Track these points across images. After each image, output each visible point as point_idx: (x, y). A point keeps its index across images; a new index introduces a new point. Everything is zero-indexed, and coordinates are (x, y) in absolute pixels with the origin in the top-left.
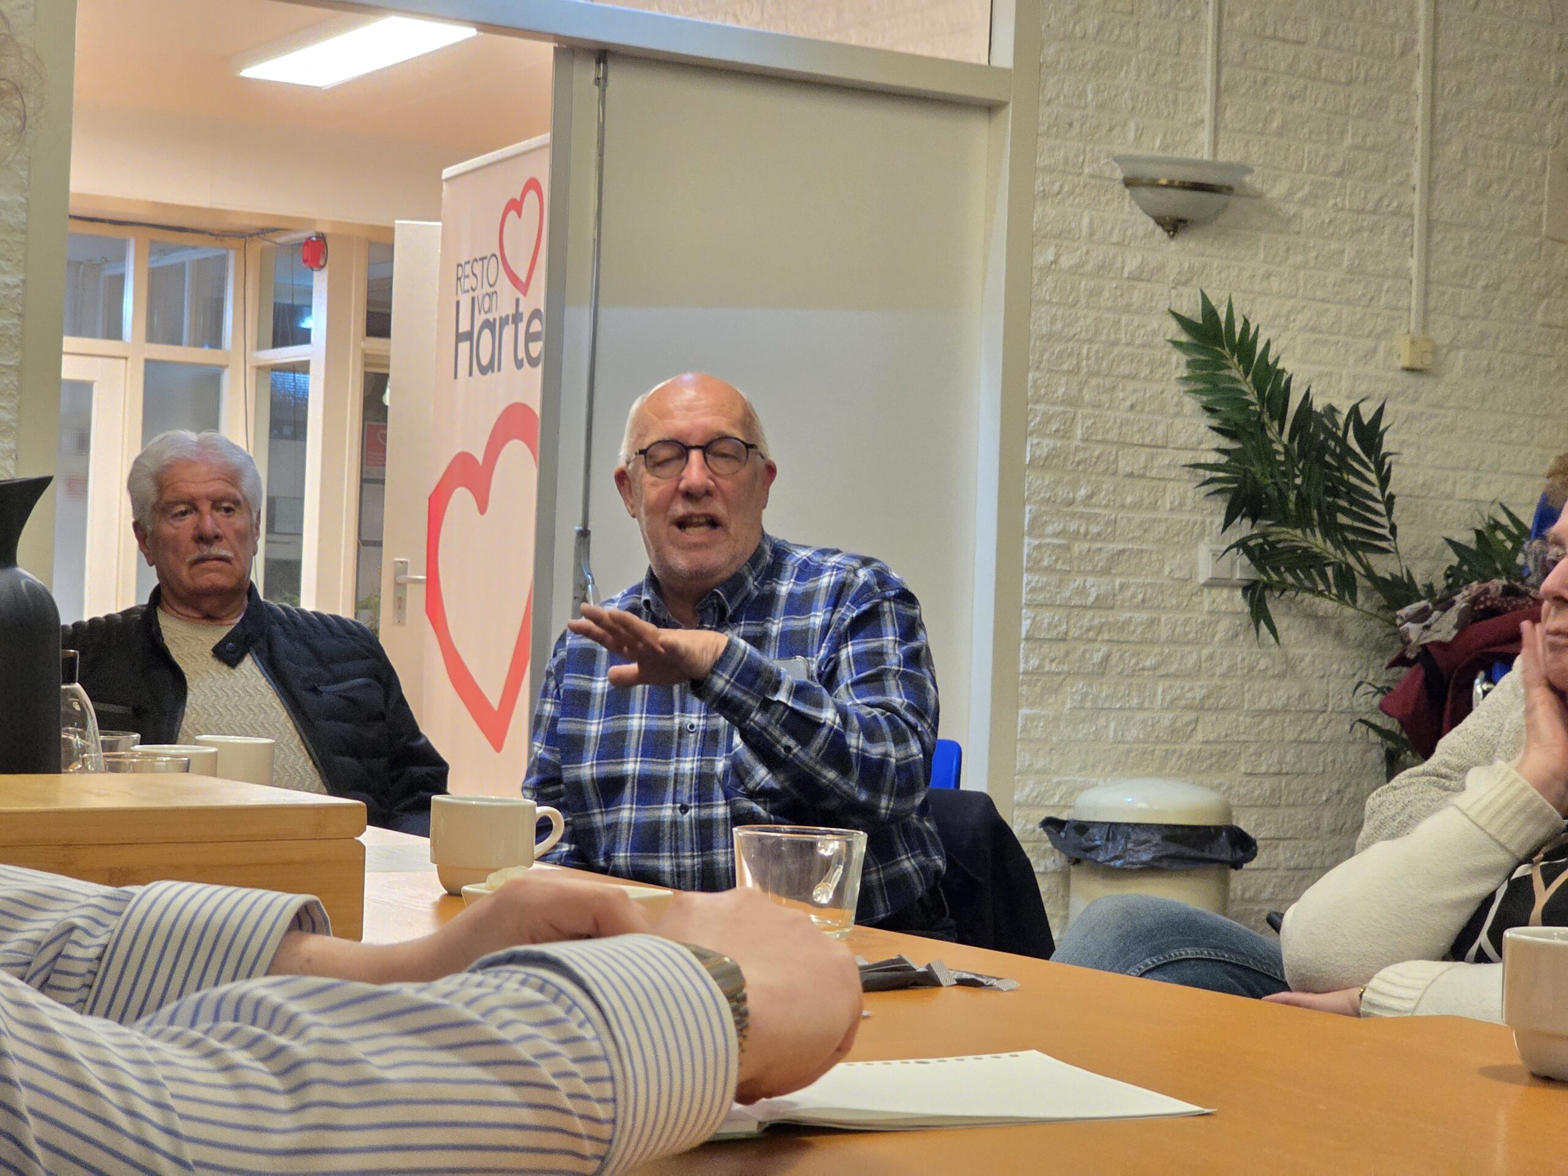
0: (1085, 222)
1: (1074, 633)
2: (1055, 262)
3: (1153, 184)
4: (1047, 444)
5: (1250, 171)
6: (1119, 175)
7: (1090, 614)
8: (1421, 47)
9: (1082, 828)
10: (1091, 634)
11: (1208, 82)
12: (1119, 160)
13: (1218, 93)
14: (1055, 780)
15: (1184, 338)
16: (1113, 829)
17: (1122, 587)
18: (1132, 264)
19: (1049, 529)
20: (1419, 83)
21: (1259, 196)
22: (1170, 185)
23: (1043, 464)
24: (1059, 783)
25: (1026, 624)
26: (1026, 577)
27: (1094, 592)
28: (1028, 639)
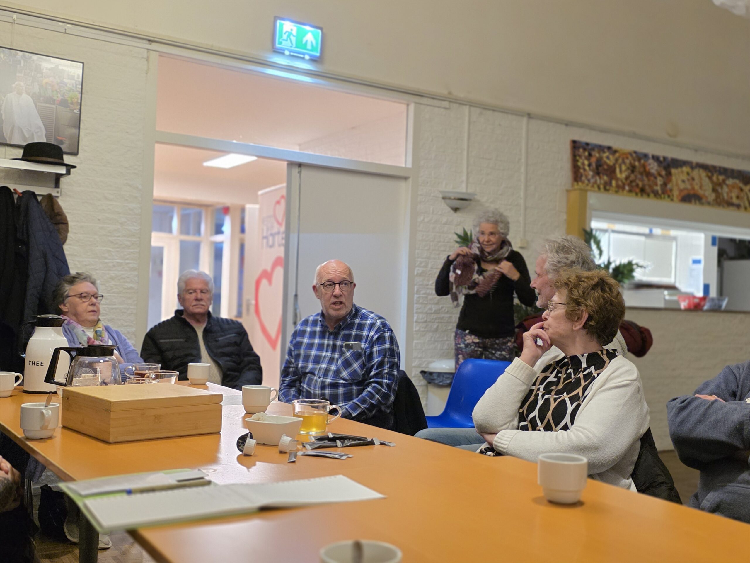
0: (431, 209)
1: (428, 320)
2: (423, 220)
3: (450, 198)
4: (421, 270)
5: (476, 195)
6: (441, 196)
7: (433, 315)
8: (523, 160)
9: (431, 373)
10: (433, 321)
11: (465, 170)
12: (441, 192)
13: (468, 173)
14: (424, 360)
15: (459, 240)
16: (439, 374)
17: (442, 308)
18: (444, 220)
19: (422, 292)
20: (523, 169)
21: (478, 201)
22: (455, 199)
23: (420, 275)
24: (425, 361)
25: (415, 318)
26: (415, 305)
27: (434, 309)
28: (416, 322)
